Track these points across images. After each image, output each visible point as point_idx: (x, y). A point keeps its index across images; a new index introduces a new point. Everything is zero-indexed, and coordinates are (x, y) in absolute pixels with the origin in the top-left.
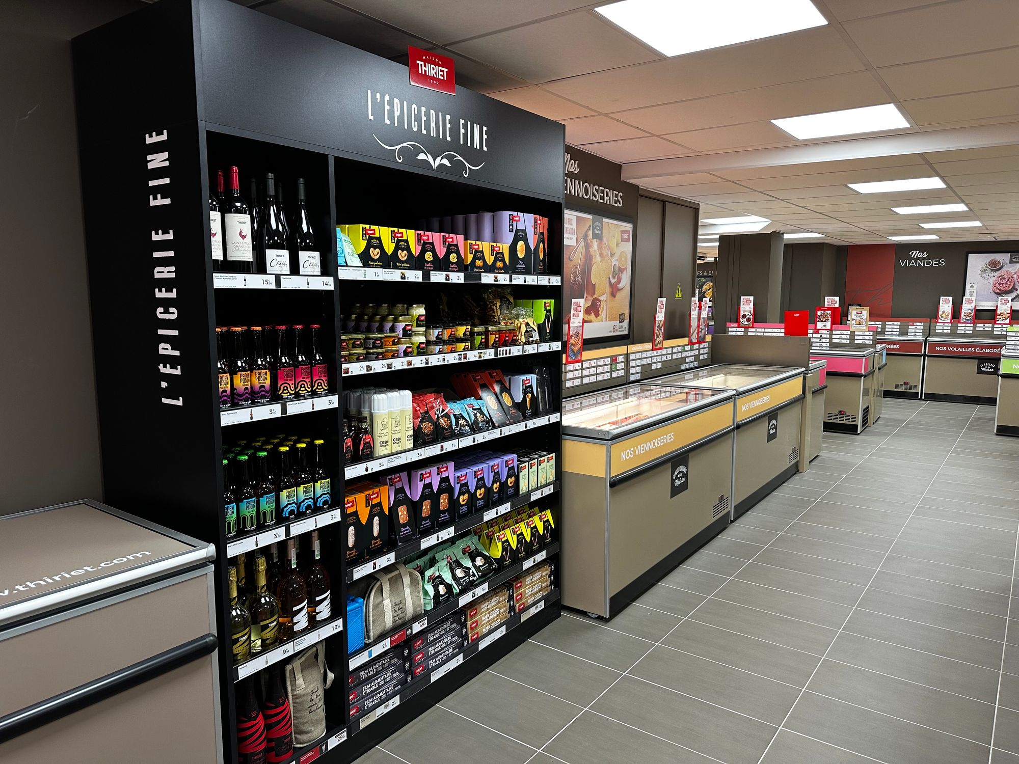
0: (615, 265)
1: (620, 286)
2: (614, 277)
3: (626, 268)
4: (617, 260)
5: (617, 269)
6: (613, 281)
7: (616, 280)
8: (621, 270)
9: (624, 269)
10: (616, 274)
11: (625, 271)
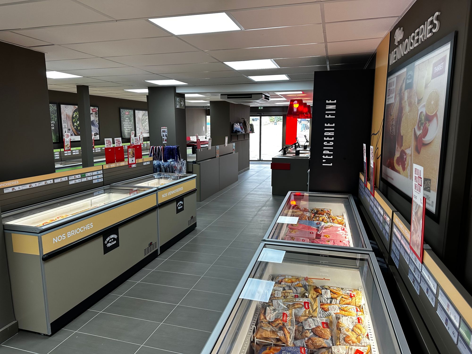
0: (421, 113)
1: (427, 139)
2: (419, 128)
3: (436, 115)
4: (424, 106)
5: (423, 118)
6: (418, 133)
7: (421, 131)
8: (429, 119)
9: (432, 117)
10: (422, 124)
11: (435, 119)
